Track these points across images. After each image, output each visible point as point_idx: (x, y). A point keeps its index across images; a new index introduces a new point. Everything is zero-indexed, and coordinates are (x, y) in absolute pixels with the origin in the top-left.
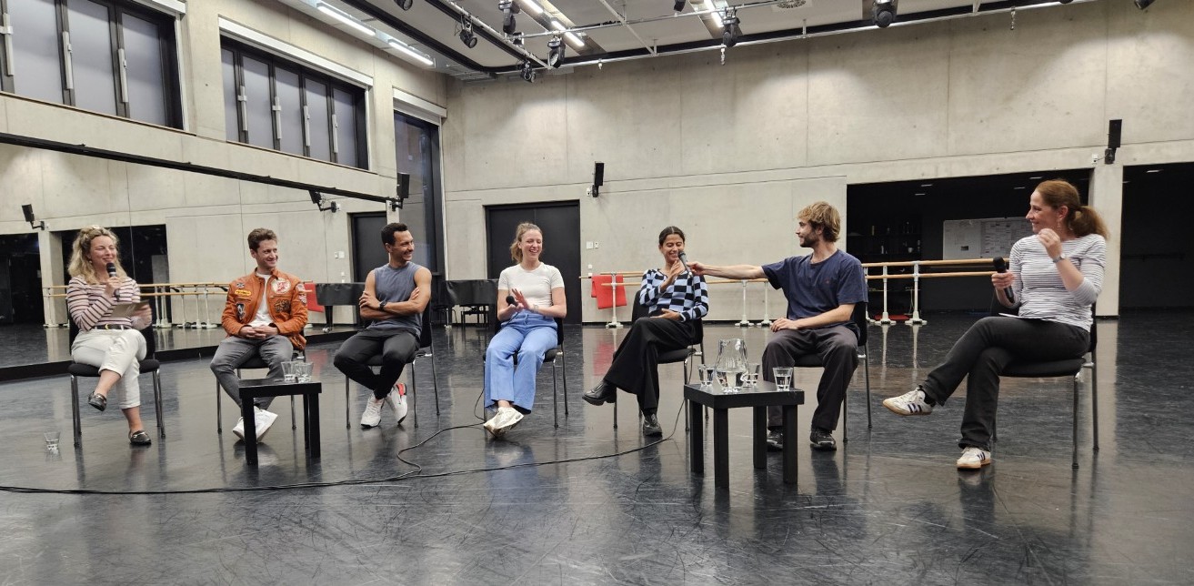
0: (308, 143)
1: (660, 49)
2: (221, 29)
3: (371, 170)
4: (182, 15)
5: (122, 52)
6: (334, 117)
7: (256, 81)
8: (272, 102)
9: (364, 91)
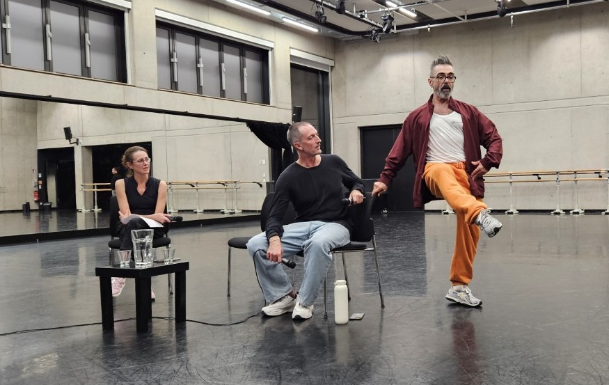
0: (224, 88)
1: (470, 17)
2: (156, 16)
3: (271, 104)
4: (129, 10)
5: (87, 35)
6: (245, 69)
7: (185, 48)
8: (197, 62)
9: (268, 51)
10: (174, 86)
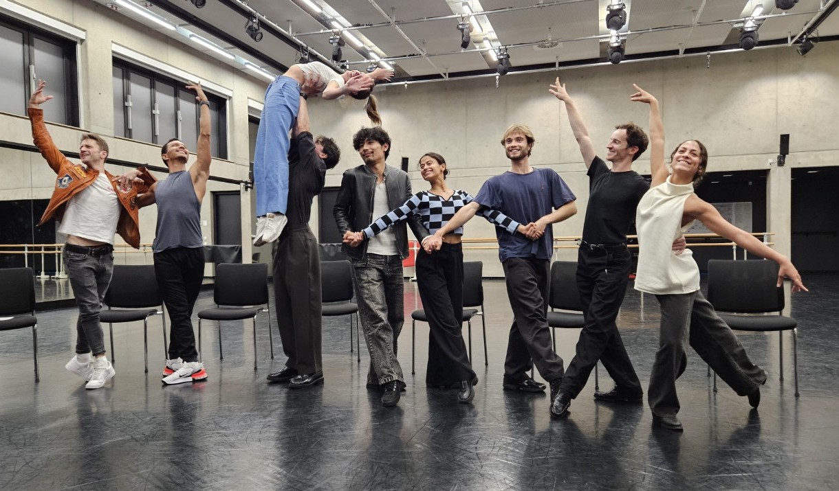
1: (451, 75)
2: (113, 52)
3: (229, 159)
4: (82, 41)
5: (32, 67)
7: (139, 91)
8: (153, 107)
9: (225, 100)
10: (128, 133)
